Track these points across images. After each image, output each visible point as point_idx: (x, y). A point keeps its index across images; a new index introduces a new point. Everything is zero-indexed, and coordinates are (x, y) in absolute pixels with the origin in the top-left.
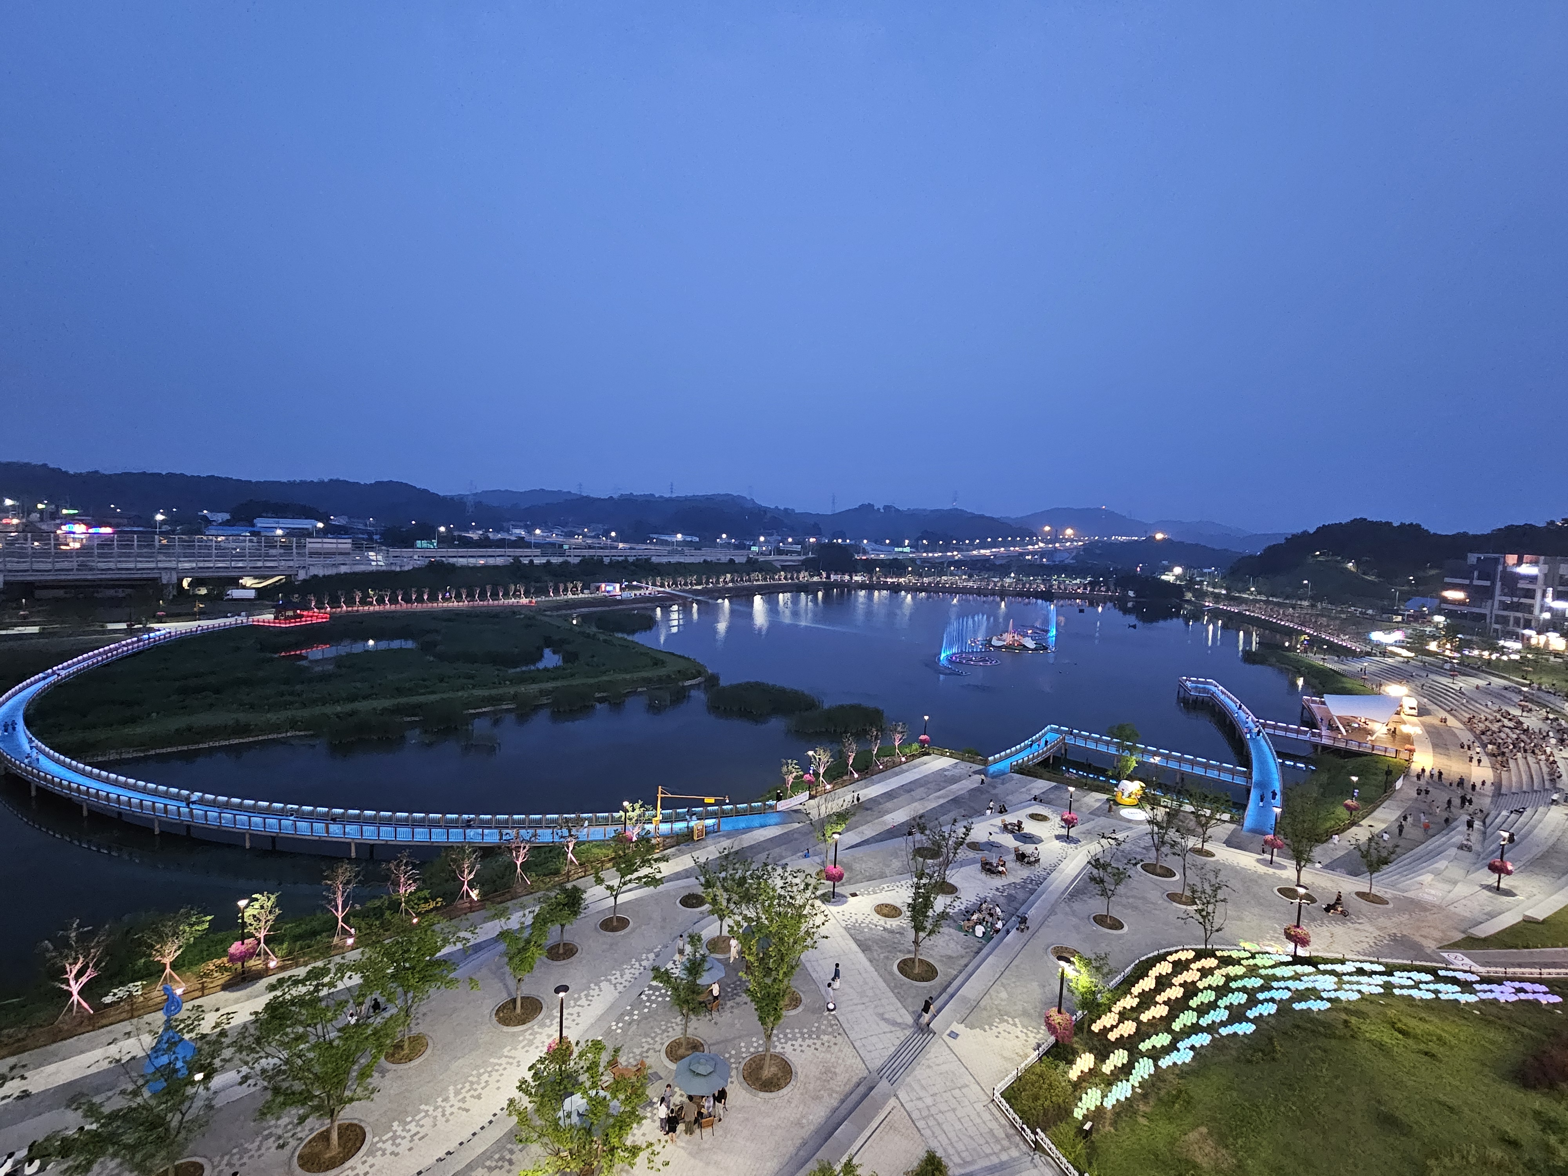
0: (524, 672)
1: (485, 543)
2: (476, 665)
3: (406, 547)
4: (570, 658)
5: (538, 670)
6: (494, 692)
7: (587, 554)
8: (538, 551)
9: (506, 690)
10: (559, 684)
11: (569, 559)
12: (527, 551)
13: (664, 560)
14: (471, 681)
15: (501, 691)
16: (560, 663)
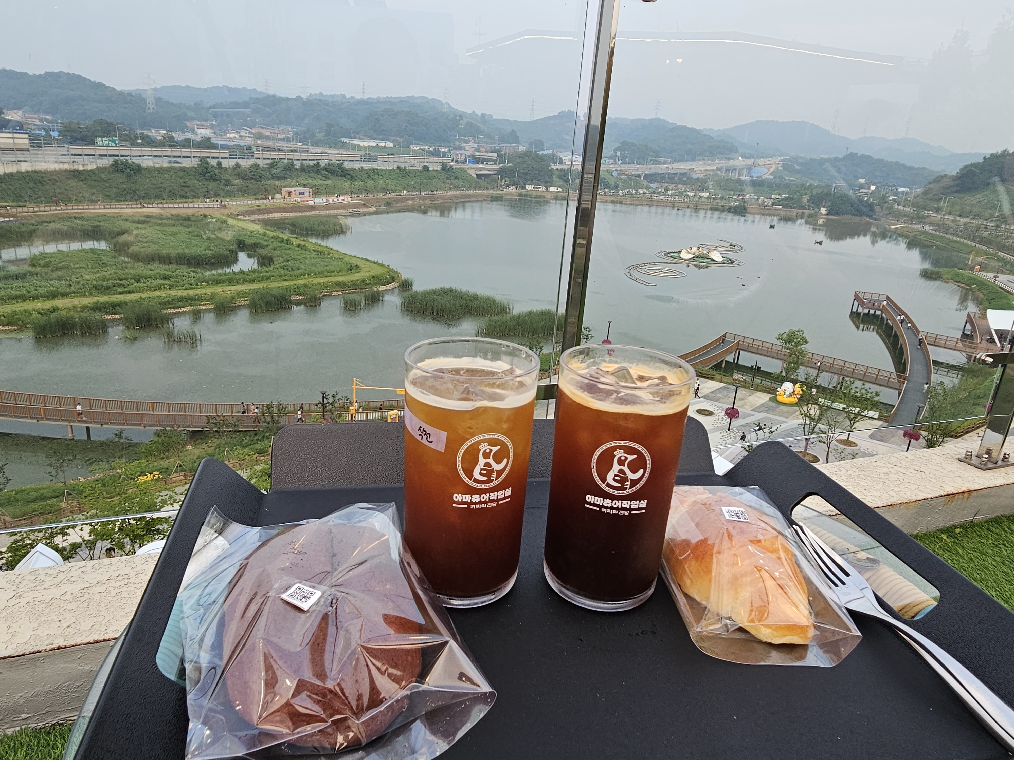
0: (220, 275)
1: (170, 143)
2: (171, 266)
3: (86, 145)
4: (266, 261)
5: (234, 273)
6: (191, 292)
7: (276, 157)
8: (226, 153)
9: (204, 291)
10: (255, 286)
11: (259, 162)
12: (214, 153)
13: (357, 166)
14: (166, 282)
15: (198, 292)
16: (255, 266)
